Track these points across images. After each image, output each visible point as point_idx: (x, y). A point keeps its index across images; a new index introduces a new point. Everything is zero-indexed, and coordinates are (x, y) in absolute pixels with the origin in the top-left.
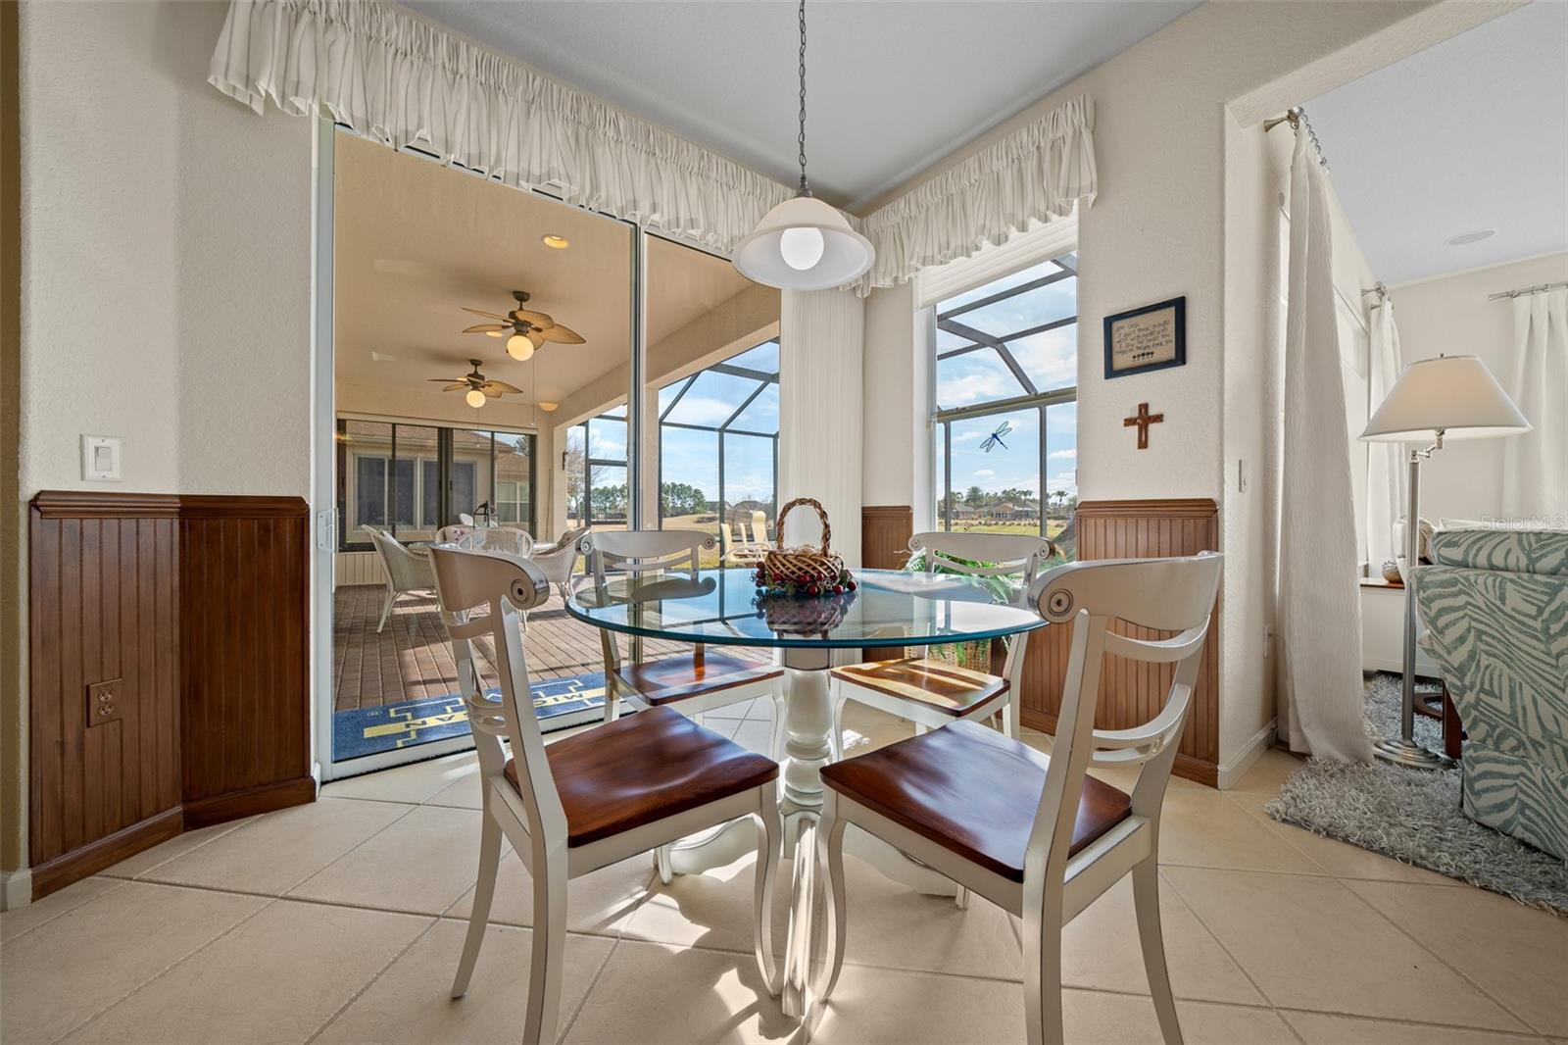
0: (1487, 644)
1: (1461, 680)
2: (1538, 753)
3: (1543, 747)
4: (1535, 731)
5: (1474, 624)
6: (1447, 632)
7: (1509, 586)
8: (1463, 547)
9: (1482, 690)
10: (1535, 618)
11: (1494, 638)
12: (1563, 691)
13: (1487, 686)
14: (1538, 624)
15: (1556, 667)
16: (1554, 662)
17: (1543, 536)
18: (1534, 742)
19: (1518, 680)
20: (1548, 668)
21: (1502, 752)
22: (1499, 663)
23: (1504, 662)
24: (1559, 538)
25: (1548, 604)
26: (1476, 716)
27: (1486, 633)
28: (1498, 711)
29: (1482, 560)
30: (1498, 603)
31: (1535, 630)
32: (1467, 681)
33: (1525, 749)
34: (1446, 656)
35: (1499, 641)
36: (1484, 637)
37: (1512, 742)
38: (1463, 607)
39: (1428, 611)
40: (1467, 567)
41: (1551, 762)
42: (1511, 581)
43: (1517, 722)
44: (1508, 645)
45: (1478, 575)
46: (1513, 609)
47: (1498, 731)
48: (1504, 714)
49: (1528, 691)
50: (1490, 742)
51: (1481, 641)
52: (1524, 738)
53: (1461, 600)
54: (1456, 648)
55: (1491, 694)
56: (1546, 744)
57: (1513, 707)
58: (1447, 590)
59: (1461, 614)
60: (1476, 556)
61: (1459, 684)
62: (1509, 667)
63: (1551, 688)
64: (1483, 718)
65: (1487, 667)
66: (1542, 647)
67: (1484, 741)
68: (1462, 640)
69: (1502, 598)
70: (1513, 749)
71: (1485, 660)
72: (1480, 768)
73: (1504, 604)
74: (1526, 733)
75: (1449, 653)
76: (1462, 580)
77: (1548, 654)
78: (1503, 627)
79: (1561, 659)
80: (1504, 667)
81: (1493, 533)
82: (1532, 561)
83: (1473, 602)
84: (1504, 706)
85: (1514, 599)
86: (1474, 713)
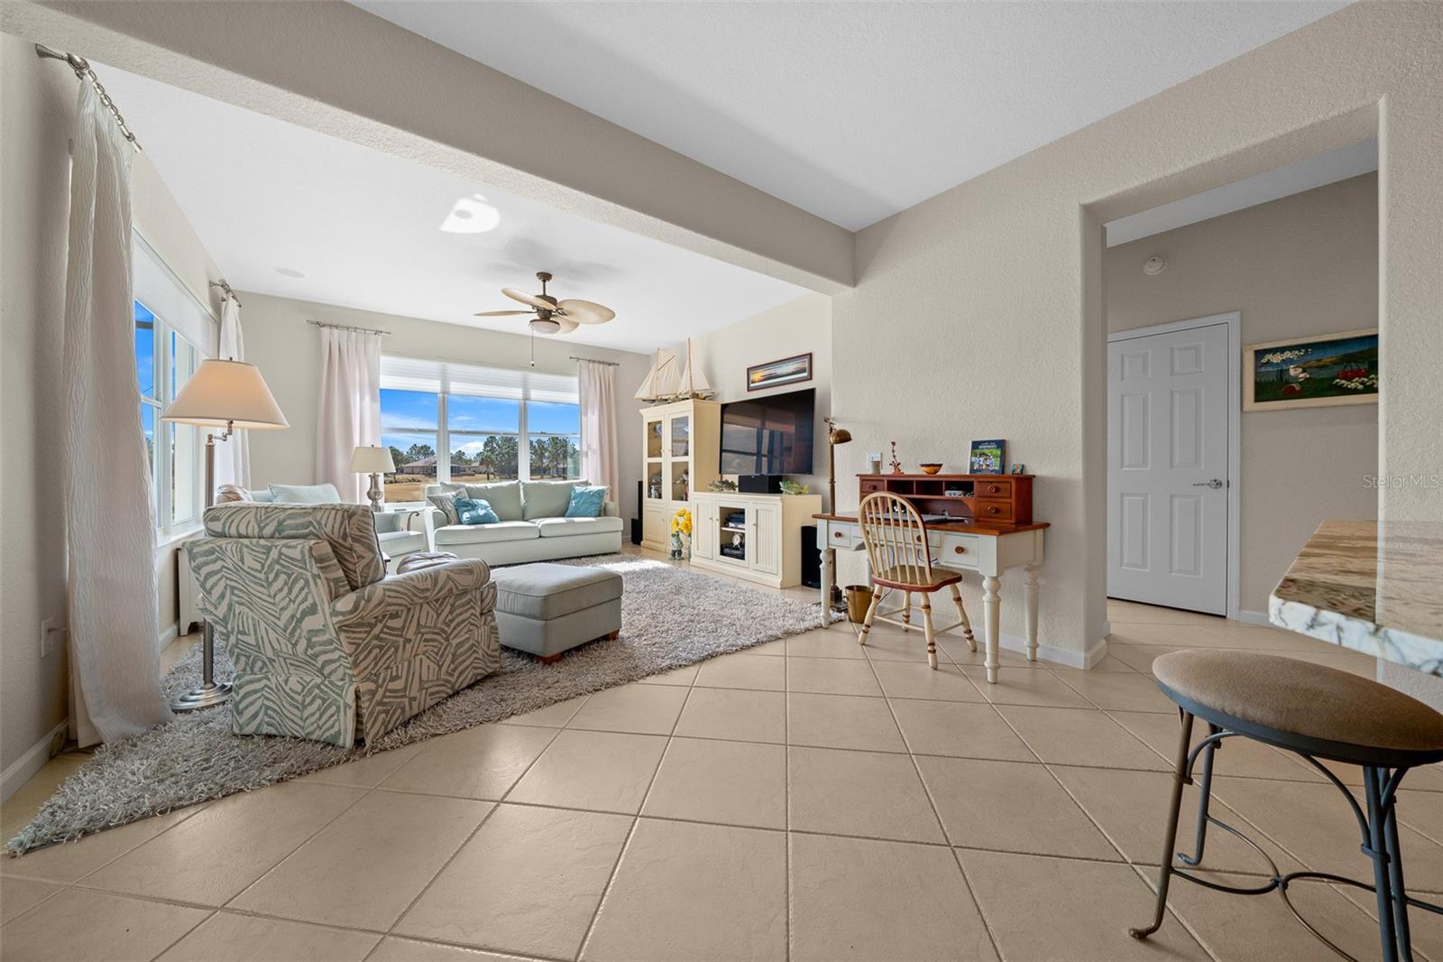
0: (238, 596)
1: (226, 628)
2: (273, 666)
3: (275, 661)
4: (270, 654)
5: (228, 582)
6: (213, 592)
7: (245, 550)
8: (222, 521)
9: (239, 632)
10: (260, 572)
11: (241, 590)
12: (279, 619)
13: (241, 629)
14: (262, 576)
15: (274, 604)
16: (272, 601)
17: (269, 510)
18: (270, 660)
19: (257, 618)
20: (270, 606)
21: (255, 674)
22: (246, 610)
23: (249, 608)
24: (277, 510)
25: (266, 560)
26: (238, 653)
27: (236, 588)
28: (248, 644)
29: (233, 531)
30: (240, 564)
31: (261, 580)
32: (230, 629)
33: (266, 666)
34: (214, 612)
35: (244, 592)
36: (236, 592)
37: (259, 664)
38: (220, 571)
39: (198, 576)
40: (226, 537)
41: (280, 670)
42: (247, 546)
43: (260, 649)
44: (249, 594)
45: (227, 544)
46: (249, 568)
47: (251, 658)
48: (251, 645)
49: (263, 625)
50: (248, 669)
51: (234, 595)
52: (266, 660)
53: (219, 564)
54: (220, 604)
55: (244, 633)
56: (276, 658)
57: (256, 639)
58: (209, 558)
59: (219, 576)
60: (230, 527)
61: (225, 631)
62: (251, 610)
63: (272, 618)
64: (242, 652)
65: (239, 614)
66: (265, 591)
67: (244, 670)
68: (222, 596)
69: (242, 560)
70: (261, 668)
71: (238, 608)
72: (242, 692)
73: (243, 564)
74: (266, 656)
75: (216, 608)
76: (217, 549)
77: (269, 596)
78: (244, 581)
79: (276, 599)
80: (250, 612)
81: (242, 508)
82: (261, 529)
83: (226, 565)
84: (251, 639)
85: (249, 562)
86: (237, 650)
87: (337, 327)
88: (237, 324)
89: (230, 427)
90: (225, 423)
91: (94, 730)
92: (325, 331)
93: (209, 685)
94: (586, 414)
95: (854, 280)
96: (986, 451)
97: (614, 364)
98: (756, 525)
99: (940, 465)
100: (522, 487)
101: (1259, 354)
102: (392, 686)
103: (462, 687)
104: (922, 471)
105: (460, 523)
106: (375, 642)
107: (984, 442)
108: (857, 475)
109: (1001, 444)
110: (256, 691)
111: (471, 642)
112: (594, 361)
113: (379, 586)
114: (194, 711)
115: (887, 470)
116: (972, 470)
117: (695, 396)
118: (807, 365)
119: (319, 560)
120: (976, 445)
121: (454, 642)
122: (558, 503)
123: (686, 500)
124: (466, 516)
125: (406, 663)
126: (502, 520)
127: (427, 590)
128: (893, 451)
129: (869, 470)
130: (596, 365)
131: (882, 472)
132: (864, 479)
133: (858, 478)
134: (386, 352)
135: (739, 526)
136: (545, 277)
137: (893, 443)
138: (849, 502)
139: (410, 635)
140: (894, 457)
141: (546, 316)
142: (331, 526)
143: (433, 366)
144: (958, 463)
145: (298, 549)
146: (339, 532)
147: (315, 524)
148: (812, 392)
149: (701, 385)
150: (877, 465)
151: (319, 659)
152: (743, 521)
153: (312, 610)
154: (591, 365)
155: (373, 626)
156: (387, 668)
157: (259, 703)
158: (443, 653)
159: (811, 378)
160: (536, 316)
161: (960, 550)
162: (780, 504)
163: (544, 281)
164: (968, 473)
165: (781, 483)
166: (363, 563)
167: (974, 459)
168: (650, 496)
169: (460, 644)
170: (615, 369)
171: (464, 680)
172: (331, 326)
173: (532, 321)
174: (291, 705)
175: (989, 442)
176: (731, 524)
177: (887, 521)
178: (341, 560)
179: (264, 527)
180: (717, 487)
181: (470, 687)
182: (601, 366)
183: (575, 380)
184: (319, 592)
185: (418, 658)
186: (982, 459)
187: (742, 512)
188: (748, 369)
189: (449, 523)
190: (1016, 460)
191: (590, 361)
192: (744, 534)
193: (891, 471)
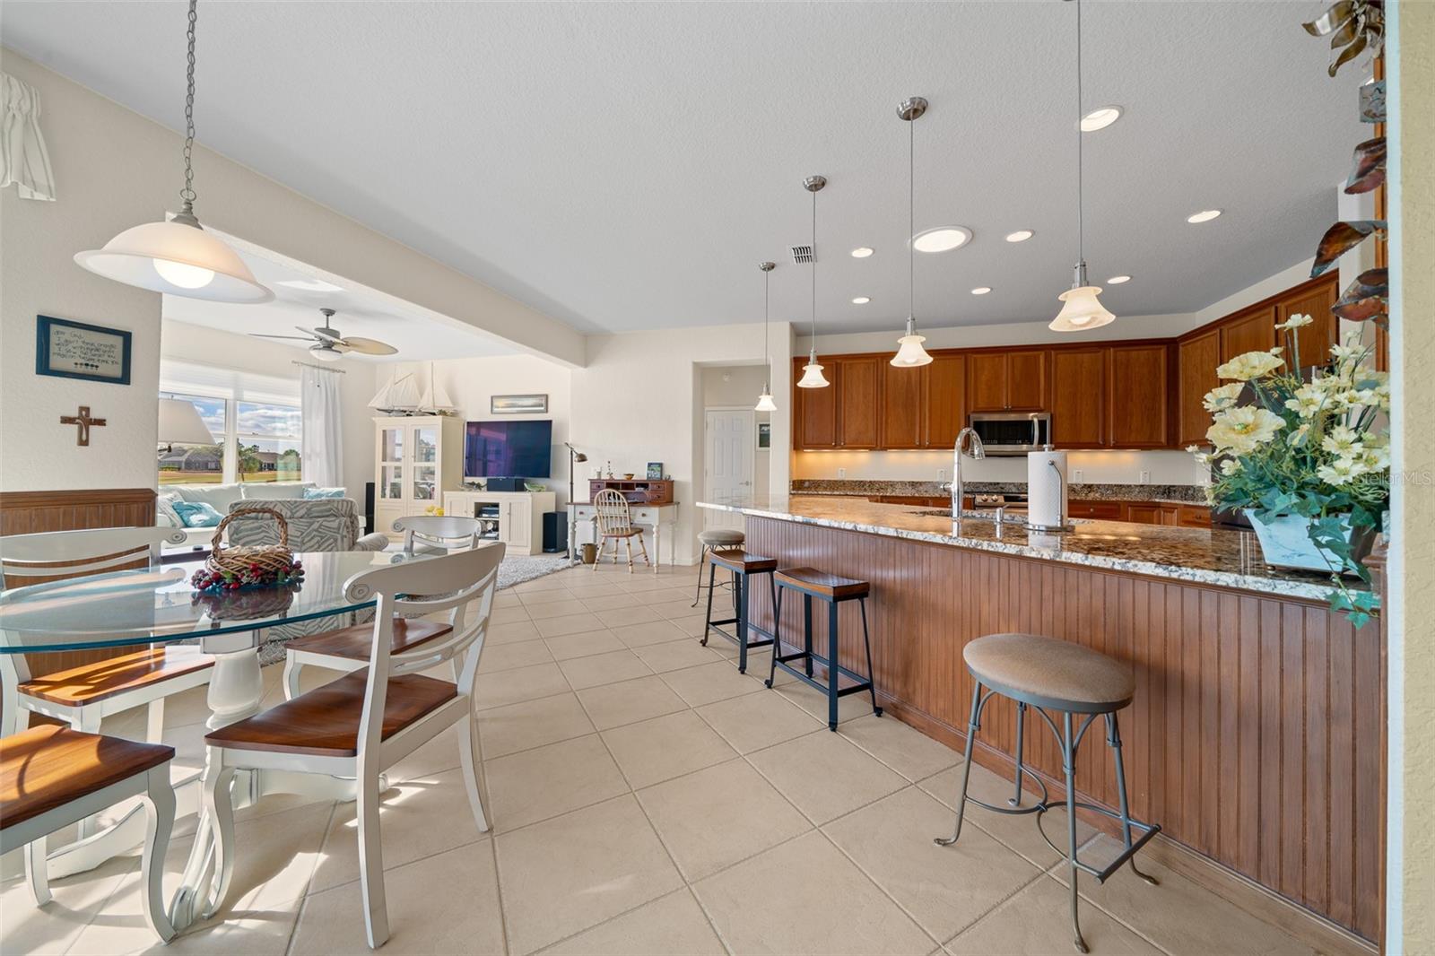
95: (586, 365)
96: (654, 468)
98: (510, 514)
99: (633, 475)
100: (243, 489)
101: (761, 426)
104: (624, 478)
107: (653, 463)
109: (661, 465)
112: (318, 367)
115: (605, 477)
116: (648, 477)
117: (443, 413)
118: (543, 402)
120: (650, 465)
123: (430, 498)
128: (609, 466)
129: (595, 477)
130: (321, 371)
131: (602, 478)
132: (592, 482)
133: (590, 481)
135: (493, 516)
136: (329, 313)
137: (610, 462)
138: (583, 494)
140: (609, 469)
141: (329, 346)
144: (641, 474)
148: (549, 423)
149: (444, 402)
150: (599, 473)
152: (497, 512)
154: (316, 371)
159: (547, 412)
160: (313, 344)
161: (644, 515)
162: (530, 498)
163: (328, 316)
164: (646, 479)
165: (525, 485)
167: (648, 472)
168: (384, 495)
170: (341, 376)
173: (308, 348)
175: (655, 464)
176: (484, 515)
177: (610, 504)
180: (467, 487)
182: (327, 372)
183: (297, 384)
186: (652, 472)
187: (496, 505)
188: (492, 398)
190: (667, 473)
191: (314, 366)
192: (498, 522)
193: (607, 477)
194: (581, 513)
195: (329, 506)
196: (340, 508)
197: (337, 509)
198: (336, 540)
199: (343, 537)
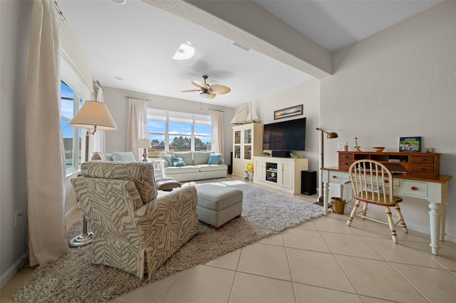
0: (94, 205)
1: (90, 218)
2: (109, 235)
3: (109, 233)
4: (107, 230)
5: (90, 198)
6: (84, 202)
7: (97, 184)
8: (88, 170)
9: (95, 220)
10: (103, 195)
11: (95, 202)
12: (111, 216)
13: (95, 218)
14: (104, 197)
15: (109, 209)
16: (108, 208)
17: (108, 165)
18: (107, 233)
19: (102, 215)
20: (107, 210)
21: (102, 238)
22: (97, 211)
23: (98, 210)
24: (111, 165)
25: (106, 190)
26: (94, 228)
27: (93, 201)
28: (99, 225)
29: (92, 175)
30: (95, 190)
31: (104, 198)
32: (91, 218)
33: (106, 235)
34: (84, 209)
35: (97, 203)
36: (93, 203)
37: (103, 234)
38: (86, 193)
39: (78, 194)
40: (89, 177)
41: (111, 237)
42: (97, 182)
43: (103, 228)
44: (99, 204)
45: (89, 181)
46: (98, 192)
48: (100, 226)
49: (104, 218)
50: (99, 235)
51: (92, 204)
52: (106, 232)
53: (86, 190)
54: (87, 207)
55: (96, 220)
56: (110, 232)
57: (102, 223)
58: (81, 187)
59: (86, 195)
60: (91, 172)
61: (89, 219)
62: (99, 211)
63: (108, 216)
64: (96, 228)
65: (95, 212)
66: (105, 204)
67: (97, 235)
68: (88, 204)
69: (95, 189)
70: (104, 236)
71: (94, 210)
72: (96, 245)
73: (96, 190)
74: (106, 231)
75: (85, 209)
76: (85, 183)
77: (107, 206)
78: (96, 198)
79: (110, 207)
80: (99, 212)
81: (97, 163)
82: (104, 174)
83: (89, 190)
84: (100, 223)
85: (98, 190)
86: (94, 227)
87: (134, 98)
88: (102, 96)
89: (95, 129)
90: (93, 127)
91: (36, 259)
92: (130, 99)
93: (86, 235)
94: (214, 129)
95: (332, 72)
96: (409, 142)
97: (223, 111)
98: (282, 170)
99: (384, 148)
100: (193, 154)
102: (160, 247)
103: (185, 242)
104: (375, 151)
105: (173, 166)
106: (153, 228)
107: (408, 138)
108: (337, 152)
109: (419, 139)
110: (102, 246)
111: (189, 222)
112: (216, 110)
113: (156, 202)
114: (79, 247)
115: (352, 149)
117: (254, 122)
118: (300, 109)
119: (130, 191)
120: (402, 139)
121: (183, 223)
122: (204, 159)
123: (250, 159)
124: (175, 163)
125: (165, 235)
126: (187, 165)
127: (175, 202)
128: (356, 142)
129: (343, 150)
130: (217, 111)
131: (350, 150)
132: (340, 153)
133: (338, 153)
134: (149, 107)
135: (274, 170)
136: (205, 77)
137: (356, 138)
138: (331, 161)
139: (167, 223)
140: (357, 144)
141: (205, 91)
142: (135, 173)
143: (164, 112)
144: (392, 147)
145: (120, 185)
146: (139, 176)
147: (128, 172)
148: (304, 119)
149: (255, 118)
150: (347, 147)
151: (128, 235)
152: (276, 168)
153: (126, 214)
154: (215, 112)
155: (152, 221)
156: (157, 239)
157: (103, 251)
158: (179, 229)
159: (302, 114)
160: (202, 92)
161: (414, 189)
162: (294, 162)
163: (205, 79)
164: (398, 151)
165: (291, 154)
166: (149, 191)
167: (401, 145)
168: (235, 157)
169: (185, 223)
170: (223, 113)
171: (186, 239)
172: (132, 98)
173: (200, 94)
174: (116, 254)
175: (411, 138)
176: (270, 169)
178: (139, 190)
179: (105, 173)
180: (264, 155)
181: (189, 241)
182: (219, 112)
183: (210, 117)
184: (129, 206)
185: (169, 232)
186: (407, 146)
187: (276, 164)
188: (274, 112)
189: (169, 166)
190: (427, 146)
192: (277, 173)
193: (355, 150)
194: (334, 177)
195: (125, 170)
196: (131, 172)
197: (130, 172)
198: (124, 201)
199: (128, 199)
